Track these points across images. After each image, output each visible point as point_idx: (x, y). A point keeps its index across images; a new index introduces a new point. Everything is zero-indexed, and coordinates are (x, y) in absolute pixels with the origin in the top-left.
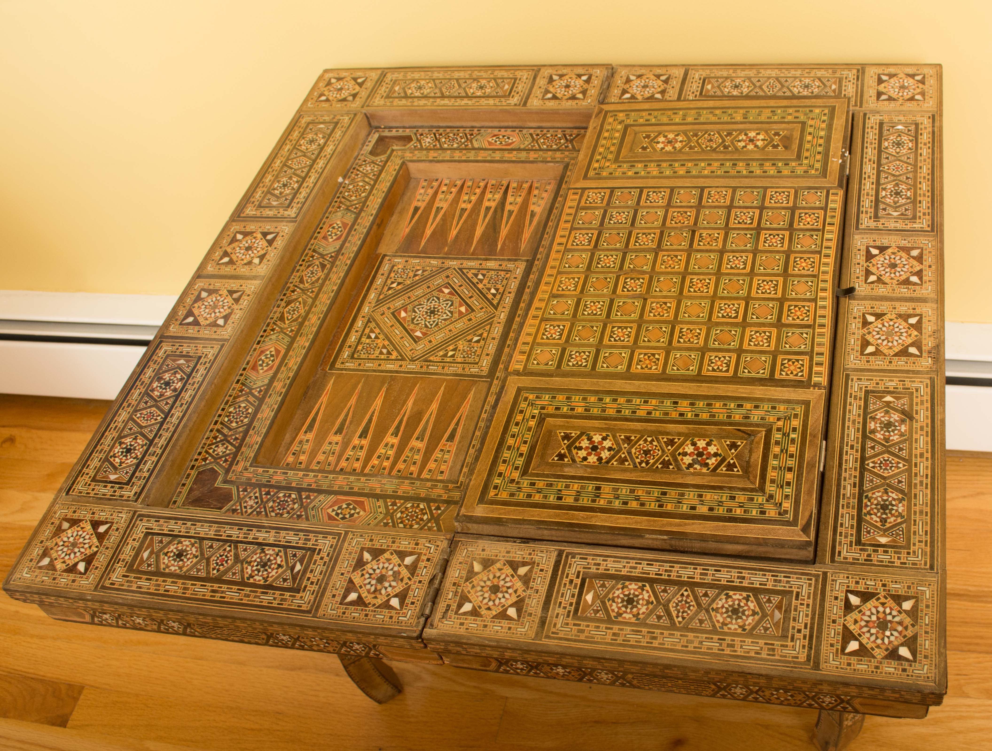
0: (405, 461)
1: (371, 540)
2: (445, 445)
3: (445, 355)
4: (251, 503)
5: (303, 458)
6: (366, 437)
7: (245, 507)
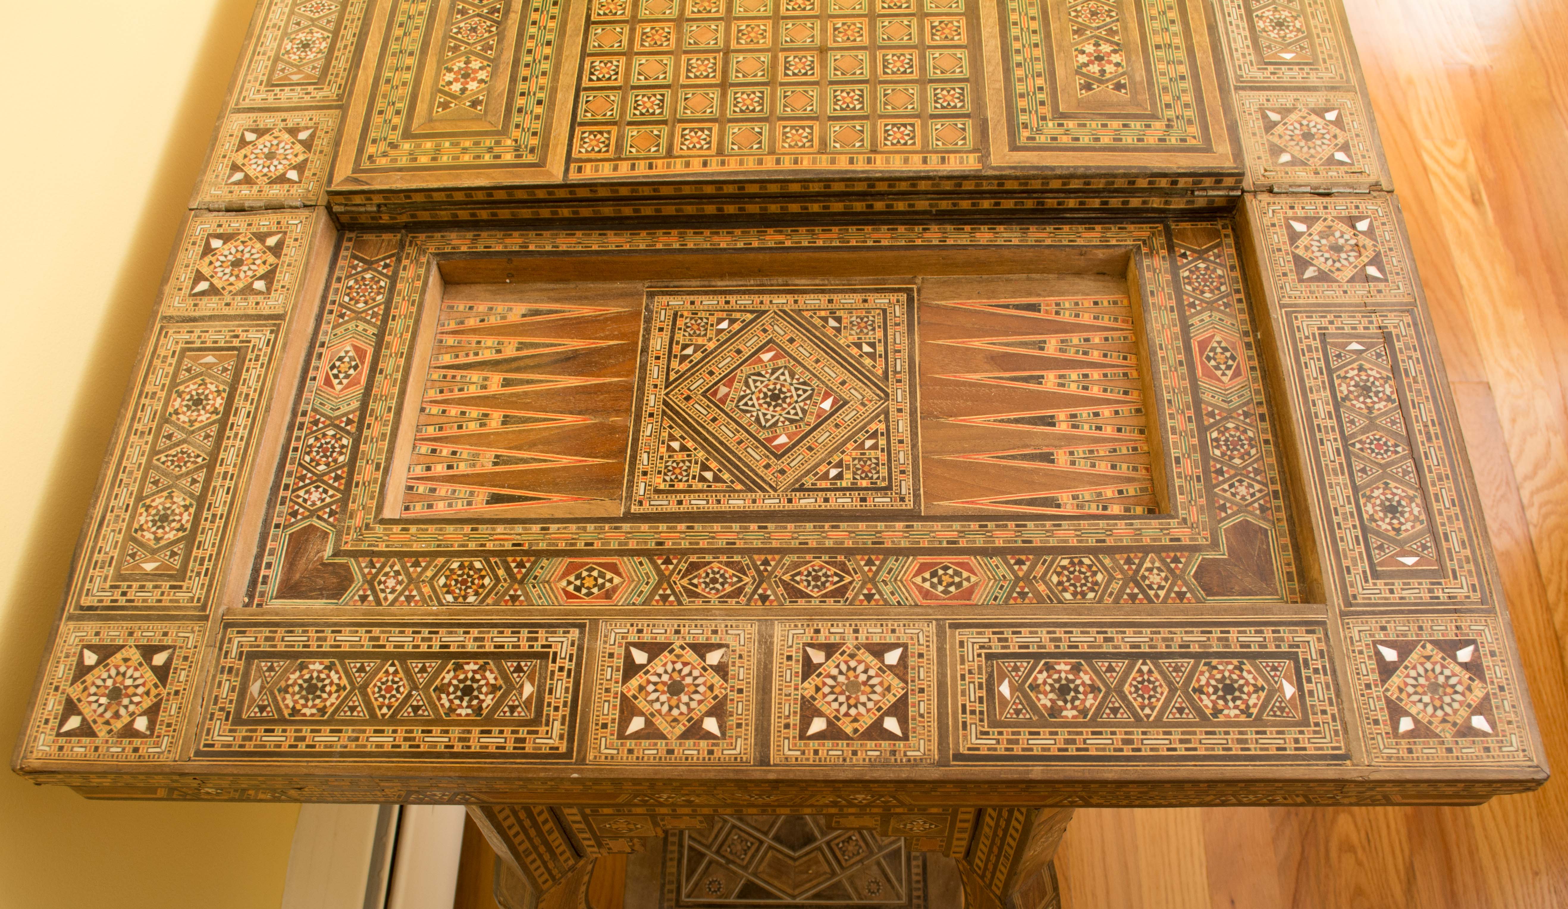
0: (1085, 353)
1: (1285, 274)
2: (1047, 312)
3: (872, 356)
4: (1242, 490)
5: (1109, 492)
6: (1052, 417)
7: (1253, 495)
